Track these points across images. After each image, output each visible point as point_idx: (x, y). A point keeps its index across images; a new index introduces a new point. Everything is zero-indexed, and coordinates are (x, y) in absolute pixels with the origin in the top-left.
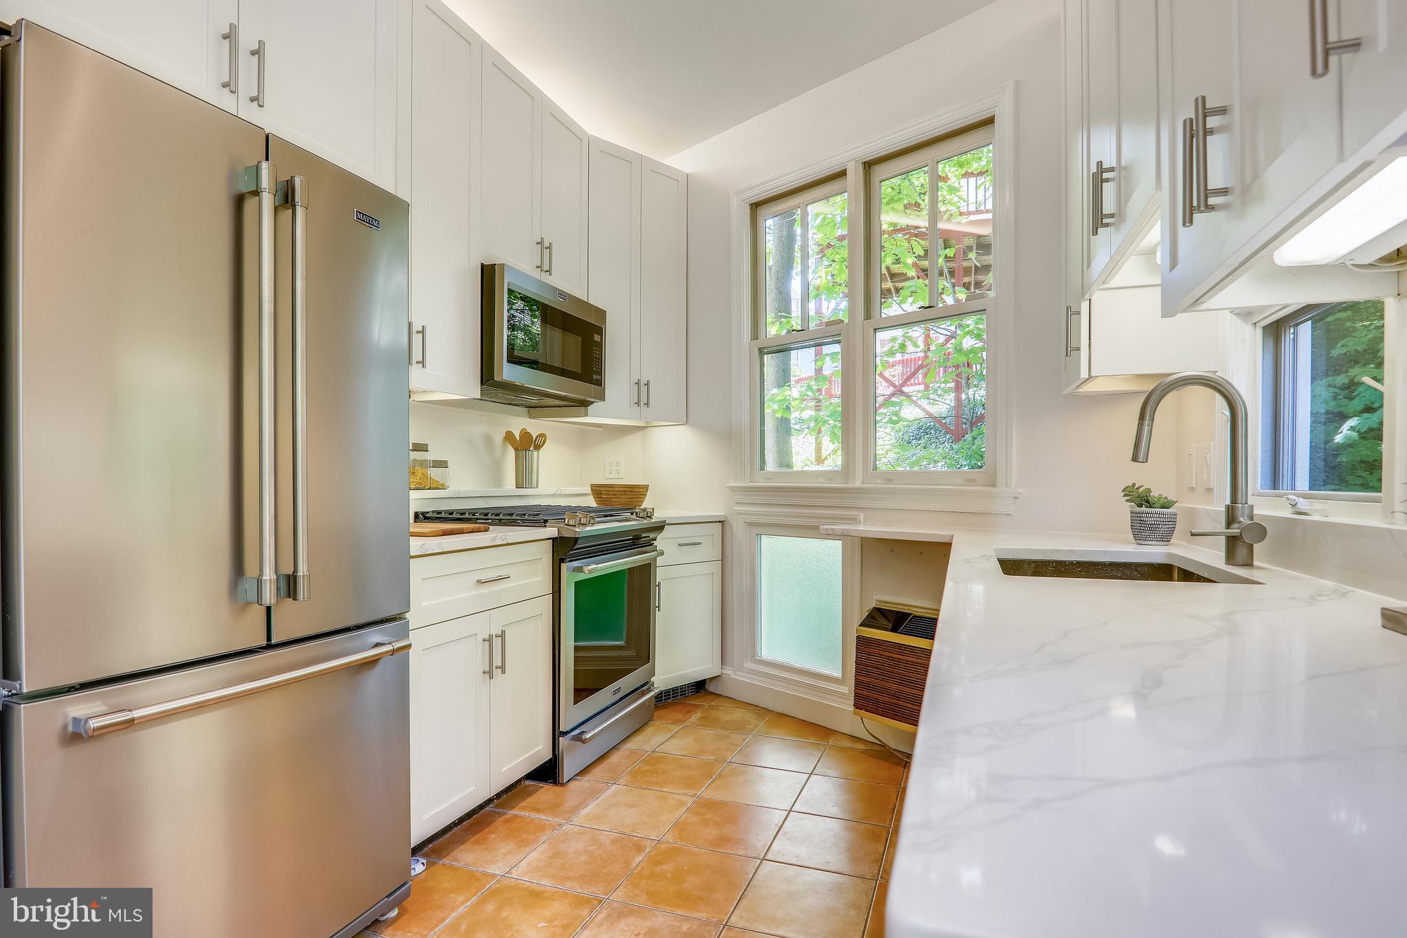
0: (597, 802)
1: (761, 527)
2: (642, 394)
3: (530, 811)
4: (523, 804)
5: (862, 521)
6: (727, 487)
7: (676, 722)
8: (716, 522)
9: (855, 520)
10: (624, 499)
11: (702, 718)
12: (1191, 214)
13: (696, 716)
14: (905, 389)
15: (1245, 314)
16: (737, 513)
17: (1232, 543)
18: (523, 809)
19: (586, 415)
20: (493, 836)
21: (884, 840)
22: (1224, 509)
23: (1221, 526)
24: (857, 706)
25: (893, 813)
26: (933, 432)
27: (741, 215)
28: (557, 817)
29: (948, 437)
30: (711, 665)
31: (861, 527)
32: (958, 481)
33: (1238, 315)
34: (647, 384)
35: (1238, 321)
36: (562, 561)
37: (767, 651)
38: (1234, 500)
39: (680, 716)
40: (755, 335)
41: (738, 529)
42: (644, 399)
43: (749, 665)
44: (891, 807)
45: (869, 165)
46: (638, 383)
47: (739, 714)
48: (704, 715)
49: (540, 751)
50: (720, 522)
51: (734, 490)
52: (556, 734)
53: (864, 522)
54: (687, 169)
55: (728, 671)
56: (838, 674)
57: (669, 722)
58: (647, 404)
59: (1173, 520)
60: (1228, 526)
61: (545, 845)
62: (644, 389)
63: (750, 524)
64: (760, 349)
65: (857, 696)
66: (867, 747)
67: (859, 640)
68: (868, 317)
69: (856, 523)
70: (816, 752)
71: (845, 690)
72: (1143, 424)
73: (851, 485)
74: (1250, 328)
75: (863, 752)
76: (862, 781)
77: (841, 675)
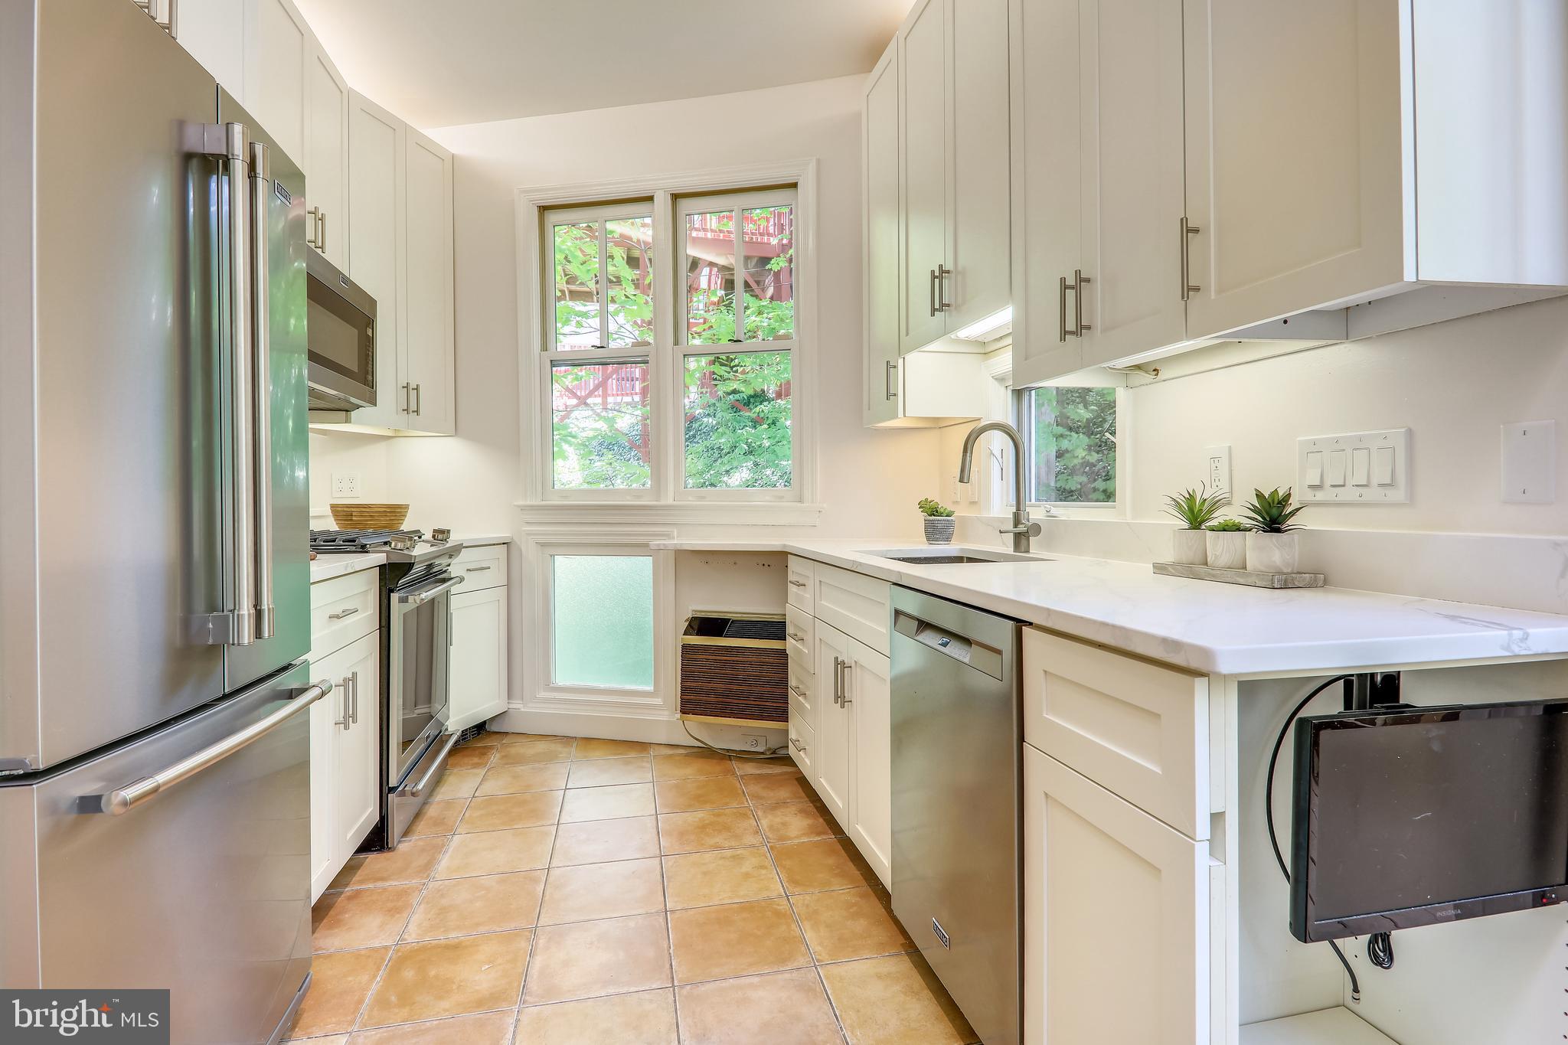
0: (448, 855)
1: (551, 547)
2: (411, 403)
3: (374, 882)
4: (357, 878)
5: (676, 536)
6: (515, 506)
7: (476, 766)
8: (500, 544)
9: (669, 536)
10: (383, 521)
11: (503, 757)
12: (1065, 335)
13: (494, 758)
14: (589, 401)
15: (999, 380)
16: (528, 534)
17: (1018, 537)
18: (361, 882)
19: (348, 421)
20: (347, 916)
21: (751, 816)
22: (1012, 516)
23: (1010, 526)
24: (683, 712)
25: (745, 796)
26: (616, 448)
27: (527, 218)
28: (413, 879)
29: (632, 454)
30: (497, 701)
31: (675, 542)
32: (767, 498)
33: (996, 379)
34: (417, 389)
35: (996, 383)
36: (391, 591)
37: (562, 677)
38: (1018, 509)
39: (476, 760)
40: (545, 347)
41: (529, 551)
42: (413, 407)
43: (543, 694)
44: (740, 792)
45: (676, 197)
46: (407, 387)
47: (541, 746)
48: (503, 754)
49: (370, 815)
50: (504, 544)
51: (524, 509)
52: (385, 790)
54: (455, 149)
55: (516, 705)
56: (650, 688)
57: (469, 767)
58: (417, 412)
59: (950, 524)
60: (1016, 526)
61: (422, 906)
62: (413, 394)
63: (543, 545)
64: (551, 361)
65: (684, 702)
66: (688, 751)
67: (686, 648)
68: (676, 343)
69: (669, 539)
70: (644, 764)
71: (658, 701)
72: (966, 455)
73: (662, 503)
74: (1003, 389)
75: (687, 755)
76: (702, 778)
77: (652, 688)
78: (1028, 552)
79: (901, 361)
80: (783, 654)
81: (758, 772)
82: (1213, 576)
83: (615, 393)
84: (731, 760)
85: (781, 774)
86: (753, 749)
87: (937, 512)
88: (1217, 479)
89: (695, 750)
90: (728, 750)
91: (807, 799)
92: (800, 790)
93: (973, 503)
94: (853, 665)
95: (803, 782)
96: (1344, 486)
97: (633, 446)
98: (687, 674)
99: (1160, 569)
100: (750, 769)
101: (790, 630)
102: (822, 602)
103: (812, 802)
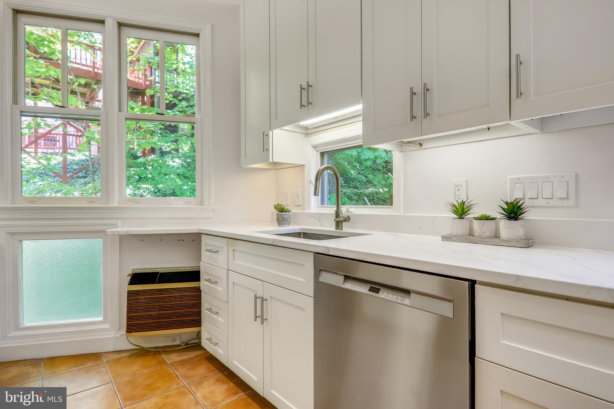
1: (19, 235)
5: (120, 226)
9: (115, 226)
15: (315, 147)
17: (338, 222)
21: (189, 392)
22: (334, 213)
24: (128, 332)
25: (179, 378)
27: (5, 14)
31: (119, 229)
32: (181, 203)
33: (312, 147)
35: (312, 149)
37: (29, 320)
38: (338, 209)
43: (14, 334)
44: (175, 376)
45: (121, 25)
53: (121, 226)
56: (101, 319)
60: (336, 218)
63: (12, 234)
64: (21, 112)
65: (128, 325)
66: (130, 353)
67: (129, 293)
68: (120, 110)
69: (116, 227)
70: (102, 369)
71: (107, 326)
72: (317, 182)
73: (110, 205)
74: (316, 152)
75: (130, 356)
76: (146, 371)
77: (102, 318)
78: (342, 229)
79: (271, 132)
80: (198, 290)
81: (181, 359)
82: (485, 242)
83: (43, 147)
84: (160, 354)
85: (196, 357)
86: (172, 344)
87: (283, 210)
88: (459, 195)
89: (135, 352)
90: (156, 348)
91: (217, 371)
92: (211, 366)
93: (299, 206)
94: (269, 298)
95: (212, 360)
96: (537, 198)
97: (56, 175)
98: (130, 309)
99: (445, 238)
100: (175, 358)
101: (203, 276)
102: (235, 262)
103: (222, 372)
